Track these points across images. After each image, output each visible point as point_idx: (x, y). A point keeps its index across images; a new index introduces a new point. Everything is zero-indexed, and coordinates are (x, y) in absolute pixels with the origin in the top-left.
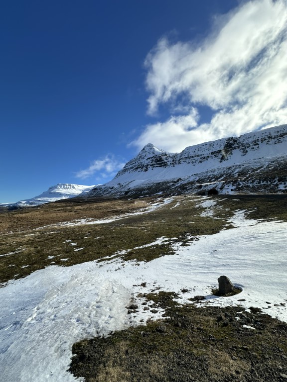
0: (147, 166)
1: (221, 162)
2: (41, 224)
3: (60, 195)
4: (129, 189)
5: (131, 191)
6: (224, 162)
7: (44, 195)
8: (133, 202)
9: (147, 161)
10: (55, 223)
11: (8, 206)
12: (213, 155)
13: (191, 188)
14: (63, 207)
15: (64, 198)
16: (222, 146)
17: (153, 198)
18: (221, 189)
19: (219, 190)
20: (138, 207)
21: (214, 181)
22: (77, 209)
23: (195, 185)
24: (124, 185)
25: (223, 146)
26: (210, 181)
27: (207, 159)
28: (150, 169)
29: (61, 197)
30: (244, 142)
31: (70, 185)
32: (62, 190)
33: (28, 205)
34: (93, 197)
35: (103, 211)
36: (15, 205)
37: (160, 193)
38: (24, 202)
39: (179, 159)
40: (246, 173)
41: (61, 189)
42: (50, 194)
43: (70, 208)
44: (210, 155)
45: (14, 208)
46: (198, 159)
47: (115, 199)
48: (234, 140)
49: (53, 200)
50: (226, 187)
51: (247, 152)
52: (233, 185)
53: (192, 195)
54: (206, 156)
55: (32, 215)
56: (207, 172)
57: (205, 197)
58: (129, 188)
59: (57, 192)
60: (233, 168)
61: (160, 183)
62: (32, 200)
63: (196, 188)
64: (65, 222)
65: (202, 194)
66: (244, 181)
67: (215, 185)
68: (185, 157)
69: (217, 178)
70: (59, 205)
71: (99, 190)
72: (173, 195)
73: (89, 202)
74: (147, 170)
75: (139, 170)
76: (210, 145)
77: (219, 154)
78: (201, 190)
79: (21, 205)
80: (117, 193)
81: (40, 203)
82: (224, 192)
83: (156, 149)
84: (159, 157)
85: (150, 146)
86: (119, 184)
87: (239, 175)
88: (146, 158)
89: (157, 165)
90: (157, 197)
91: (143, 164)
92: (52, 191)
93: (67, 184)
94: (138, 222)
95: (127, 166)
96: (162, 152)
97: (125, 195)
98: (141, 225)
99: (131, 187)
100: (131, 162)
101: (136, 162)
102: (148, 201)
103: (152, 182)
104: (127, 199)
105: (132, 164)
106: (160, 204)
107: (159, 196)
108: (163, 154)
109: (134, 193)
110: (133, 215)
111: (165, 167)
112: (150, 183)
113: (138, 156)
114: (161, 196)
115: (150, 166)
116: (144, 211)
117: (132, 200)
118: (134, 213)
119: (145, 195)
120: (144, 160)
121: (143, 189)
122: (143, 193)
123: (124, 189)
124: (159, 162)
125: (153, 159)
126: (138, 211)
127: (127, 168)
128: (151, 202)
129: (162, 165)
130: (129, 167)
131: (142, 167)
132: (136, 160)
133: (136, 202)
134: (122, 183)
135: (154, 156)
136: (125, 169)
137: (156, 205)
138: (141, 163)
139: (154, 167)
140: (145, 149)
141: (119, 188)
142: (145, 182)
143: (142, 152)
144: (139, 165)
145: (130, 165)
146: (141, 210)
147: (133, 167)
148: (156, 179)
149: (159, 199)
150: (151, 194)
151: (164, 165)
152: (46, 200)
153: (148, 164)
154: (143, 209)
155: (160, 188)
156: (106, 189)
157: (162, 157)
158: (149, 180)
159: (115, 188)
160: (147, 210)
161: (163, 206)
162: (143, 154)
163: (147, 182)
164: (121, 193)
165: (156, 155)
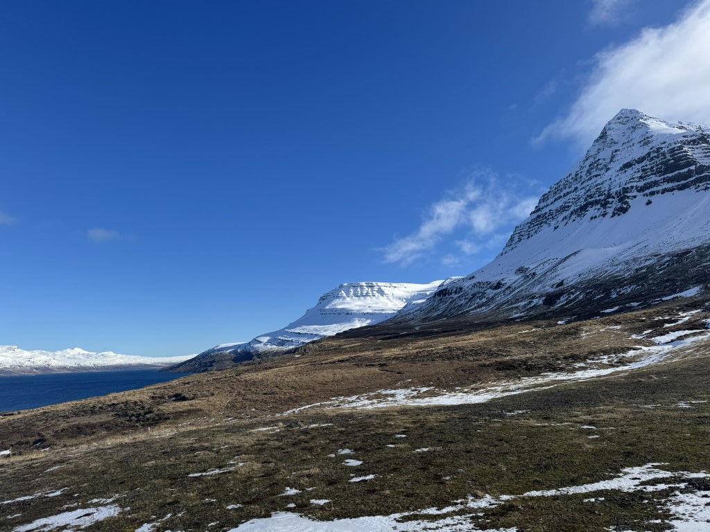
0: (623, 196)
2: (295, 401)
3: (348, 315)
4: (561, 284)
5: (568, 291)
7: (307, 319)
8: (575, 332)
9: (624, 178)
10: (328, 399)
11: (235, 352)
14: (354, 350)
15: (357, 324)
17: (658, 313)
20: (595, 348)
22: (388, 359)
24: (539, 272)
28: (637, 203)
29: (350, 321)
31: (372, 287)
32: (351, 303)
33: (275, 348)
34: (439, 316)
35: (464, 363)
36: (248, 348)
37: (692, 292)
38: (265, 339)
41: (348, 299)
42: (322, 314)
43: (369, 354)
45: (245, 356)
47: (510, 322)
49: (332, 330)
55: (276, 376)
58: (557, 281)
59: (339, 307)
61: (688, 252)
62: (282, 332)
64: (354, 398)
70: (346, 344)
71: (455, 296)
73: (425, 334)
74: (624, 210)
75: (591, 211)
79: (261, 347)
80: (517, 301)
81: (302, 340)
83: (654, 125)
84: (672, 150)
85: (630, 120)
86: (521, 270)
88: (615, 166)
89: (670, 185)
90: (679, 310)
91: (607, 189)
92: (326, 305)
93: (364, 284)
94: (578, 406)
95: (545, 204)
96: (683, 131)
97: (547, 306)
98: (584, 417)
99: (565, 277)
100: (558, 189)
101: (578, 185)
102: (638, 325)
103: (649, 253)
104: (552, 322)
105: (565, 195)
106: (686, 336)
107: (686, 305)
108: (689, 139)
109: (581, 297)
110: (571, 378)
111: (703, 187)
112: (643, 255)
113: (582, 164)
114: (695, 302)
115: (635, 193)
116: (617, 362)
117: (572, 324)
118: (574, 370)
119: (623, 304)
120: (609, 172)
121: (616, 281)
122: (614, 296)
123: (539, 286)
124: (676, 173)
125: (648, 163)
126: (591, 364)
127: (546, 213)
128: (650, 331)
129: (692, 182)
130: (553, 207)
131: (605, 200)
132: (576, 180)
133: (587, 332)
134: (532, 267)
135: (649, 154)
136: (539, 217)
137: (672, 341)
138: (599, 186)
139: (652, 193)
140: (608, 133)
141: (522, 285)
142: (620, 254)
143: (597, 147)
144: (591, 196)
145: (556, 200)
146: (605, 361)
147: (568, 207)
148: (669, 241)
149: (685, 314)
150: (650, 298)
151: (700, 180)
152: (314, 333)
153: (629, 185)
154: (613, 355)
155: (687, 272)
156: (476, 290)
157: (686, 148)
158: (639, 247)
159: (508, 285)
160: (630, 362)
161: (703, 344)
162: (601, 155)
163: (630, 252)
164: (530, 302)
165: (658, 149)
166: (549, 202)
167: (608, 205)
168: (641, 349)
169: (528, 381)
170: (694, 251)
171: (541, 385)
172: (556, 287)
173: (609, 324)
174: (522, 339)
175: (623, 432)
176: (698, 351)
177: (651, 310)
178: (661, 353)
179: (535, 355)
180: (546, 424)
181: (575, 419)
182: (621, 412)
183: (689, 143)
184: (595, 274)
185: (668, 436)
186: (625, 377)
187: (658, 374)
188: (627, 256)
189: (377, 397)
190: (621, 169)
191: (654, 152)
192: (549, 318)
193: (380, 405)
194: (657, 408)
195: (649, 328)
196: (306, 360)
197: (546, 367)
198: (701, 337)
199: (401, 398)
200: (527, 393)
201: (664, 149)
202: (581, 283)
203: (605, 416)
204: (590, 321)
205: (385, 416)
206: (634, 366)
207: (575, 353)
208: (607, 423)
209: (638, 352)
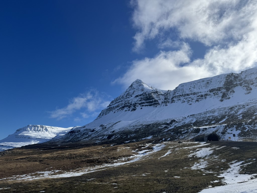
0: (135, 105)
1: (222, 101)
3: (29, 138)
4: (113, 132)
5: (115, 134)
6: (225, 101)
7: (9, 139)
8: (116, 149)
9: (136, 100)
10: (11, 176)
12: (212, 93)
13: (187, 133)
14: (29, 154)
15: (33, 143)
16: (221, 83)
17: (140, 144)
18: (223, 133)
19: (220, 134)
20: (121, 155)
21: (214, 124)
22: (44, 158)
23: (192, 129)
24: (107, 127)
25: (223, 83)
26: (210, 124)
27: (205, 98)
28: (138, 108)
29: (29, 141)
30: (247, 79)
31: (43, 127)
32: (32, 133)
34: (69, 141)
35: (75, 160)
37: (150, 138)
39: (171, 97)
40: (252, 115)
41: (31, 132)
42: (16, 137)
43: (36, 156)
44: (209, 93)
46: (195, 97)
47: (95, 144)
48: (234, 76)
49: (19, 145)
50: (229, 131)
51: (251, 89)
52: (237, 129)
53: (188, 141)
54: (203, 94)
56: (205, 113)
57: (203, 144)
58: (113, 130)
59: (25, 135)
60: (237, 108)
61: (150, 125)
63: (192, 132)
64: (24, 175)
65: (200, 139)
66: (250, 124)
67: (216, 129)
68: (178, 94)
69: (217, 120)
70: (25, 151)
71: (77, 134)
72: (165, 141)
73: (63, 148)
74: (134, 110)
75: (126, 109)
76: (207, 81)
77: (219, 92)
78: (199, 134)
80: (99, 137)
82: (226, 137)
83: (145, 86)
84: (149, 94)
85: (139, 83)
86: (102, 126)
87: (243, 117)
88: (134, 96)
89: (147, 104)
90: (146, 143)
91: (131, 102)
92: (19, 133)
93: (39, 126)
94: (113, 176)
95: (112, 104)
96: (152, 89)
97: (108, 139)
98: (114, 180)
99: (115, 129)
100: (116, 100)
101: (123, 100)
102: (135, 147)
103: (140, 124)
104: (109, 145)
105: (118, 102)
106: (147, 152)
107: (148, 142)
108: (153, 92)
109: (119, 137)
110: (112, 165)
111: (155, 106)
112: (138, 124)
113: (124, 93)
114: (150, 141)
115: (138, 105)
116: (127, 160)
117: (115, 146)
118: (113, 163)
119: (131, 140)
120: (132, 97)
121: (130, 132)
122: (129, 137)
123: (107, 132)
124: (149, 101)
125: (142, 96)
126: (119, 160)
127: (112, 107)
128: (138, 149)
129: (153, 104)
130: (115, 105)
131: (130, 105)
132: (122, 98)
133: (119, 149)
134: (105, 125)
135: (143, 94)
136: (110, 108)
137: (143, 153)
138: (128, 101)
139: (143, 106)
140: (133, 85)
141: (101, 131)
142: (132, 123)
143: (129, 89)
144: (126, 104)
145: (116, 103)
146: (123, 160)
147: (119, 106)
148: (146, 121)
149: (147, 144)
150: (139, 138)
151: (155, 104)
152: (11, 145)
153: (137, 102)
154: (126, 158)
155: (149, 131)
156: (85, 132)
157: (152, 94)
158: (138, 122)
159: (97, 131)
160: (131, 160)
161: (151, 154)
162: (130, 92)
163: (135, 123)
164: (103, 137)
165: (145, 93)
166: (114, 103)
167: (130, 107)
168: (134, 155)
169: (98, 167)
170: (152, 125)
171: (102, 168)
172: (112, 132)
173: (126, 146)
174: (98, 151)
175: (125, 185)
176: (150, 157)
177: (138, 143)
178: (140, 157)
179: (101, 157)
180: (101, 183)
181: (111, 181)
182: (126, 178)
183: (153, 93)
184: (124, 129)
185: (138, 186)
186: (128, 165)
187: (138, 164)
188: (134, 124)
189: (35, 175)
190: (135, 97)
191: (144, 93)
192: (108, 143)
193: (36, 179)
194: (136, 176)
195: (137, 148)
196: (4, 158)
197: (104, 161)
198: (151, 152)
199: (47, 175)
200: (96, 171)
201: (147, 93)
202: (120, 132)
203: (120, 179)
204: (121, 145)
205: (37, 183)
206: (132, 161)
207: (115, 156)
208: (121, 182)
209: (133, 156)
